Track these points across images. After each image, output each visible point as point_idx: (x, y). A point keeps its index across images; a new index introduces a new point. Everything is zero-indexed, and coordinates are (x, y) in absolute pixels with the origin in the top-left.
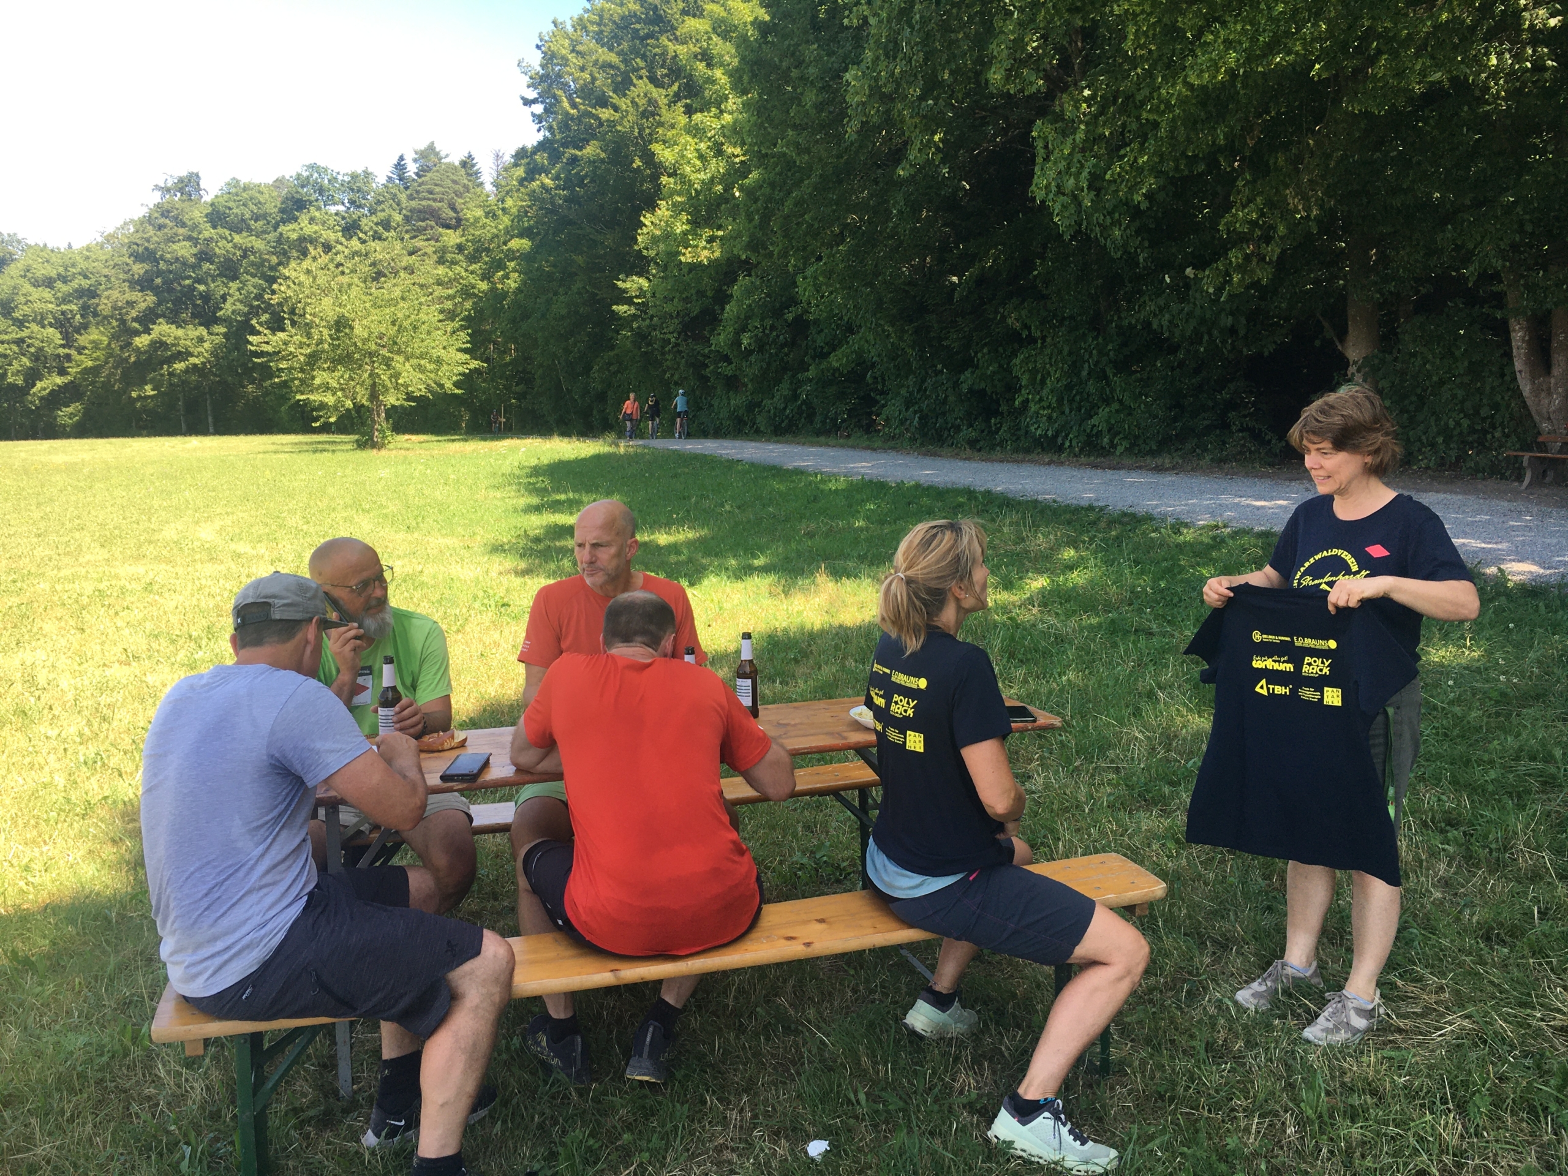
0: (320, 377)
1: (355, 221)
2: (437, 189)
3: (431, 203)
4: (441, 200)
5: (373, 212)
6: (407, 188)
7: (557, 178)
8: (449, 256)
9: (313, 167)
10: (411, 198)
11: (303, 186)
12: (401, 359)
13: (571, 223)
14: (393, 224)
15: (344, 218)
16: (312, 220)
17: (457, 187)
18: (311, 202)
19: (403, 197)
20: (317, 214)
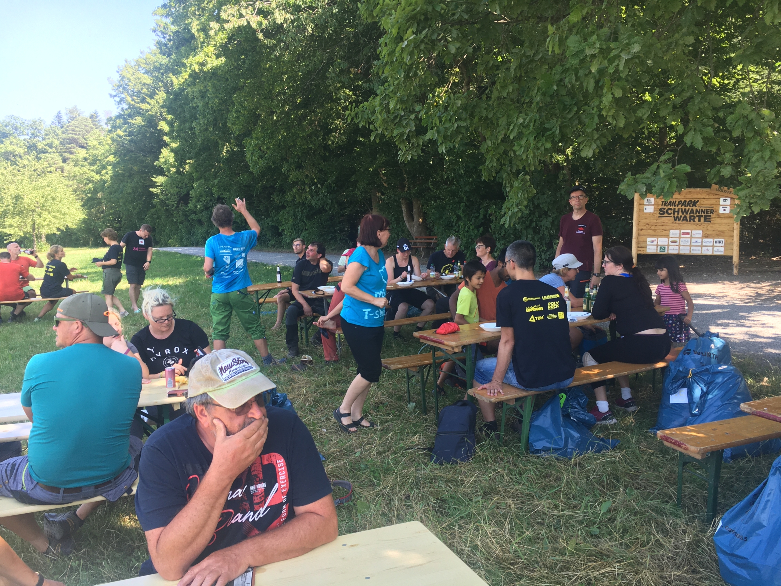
0: (8, 221)
1: (34, 144)
2: (77, 129)
3: (73, 135)
4: (79, 135)
5: (44, 139)
6: (62, 127)
7: (125, 131)
8: (80, 163)
9: (12, 117)
10: (63, 133)
11: (6, 126)
12: (47, 213)
13: (132, 151)
14: (54, 145)
15: (28, 142)
16: (11, 143)
17: (87, 128)
18: (10, 134)
19: (59, 132)
20: (14, 140)
